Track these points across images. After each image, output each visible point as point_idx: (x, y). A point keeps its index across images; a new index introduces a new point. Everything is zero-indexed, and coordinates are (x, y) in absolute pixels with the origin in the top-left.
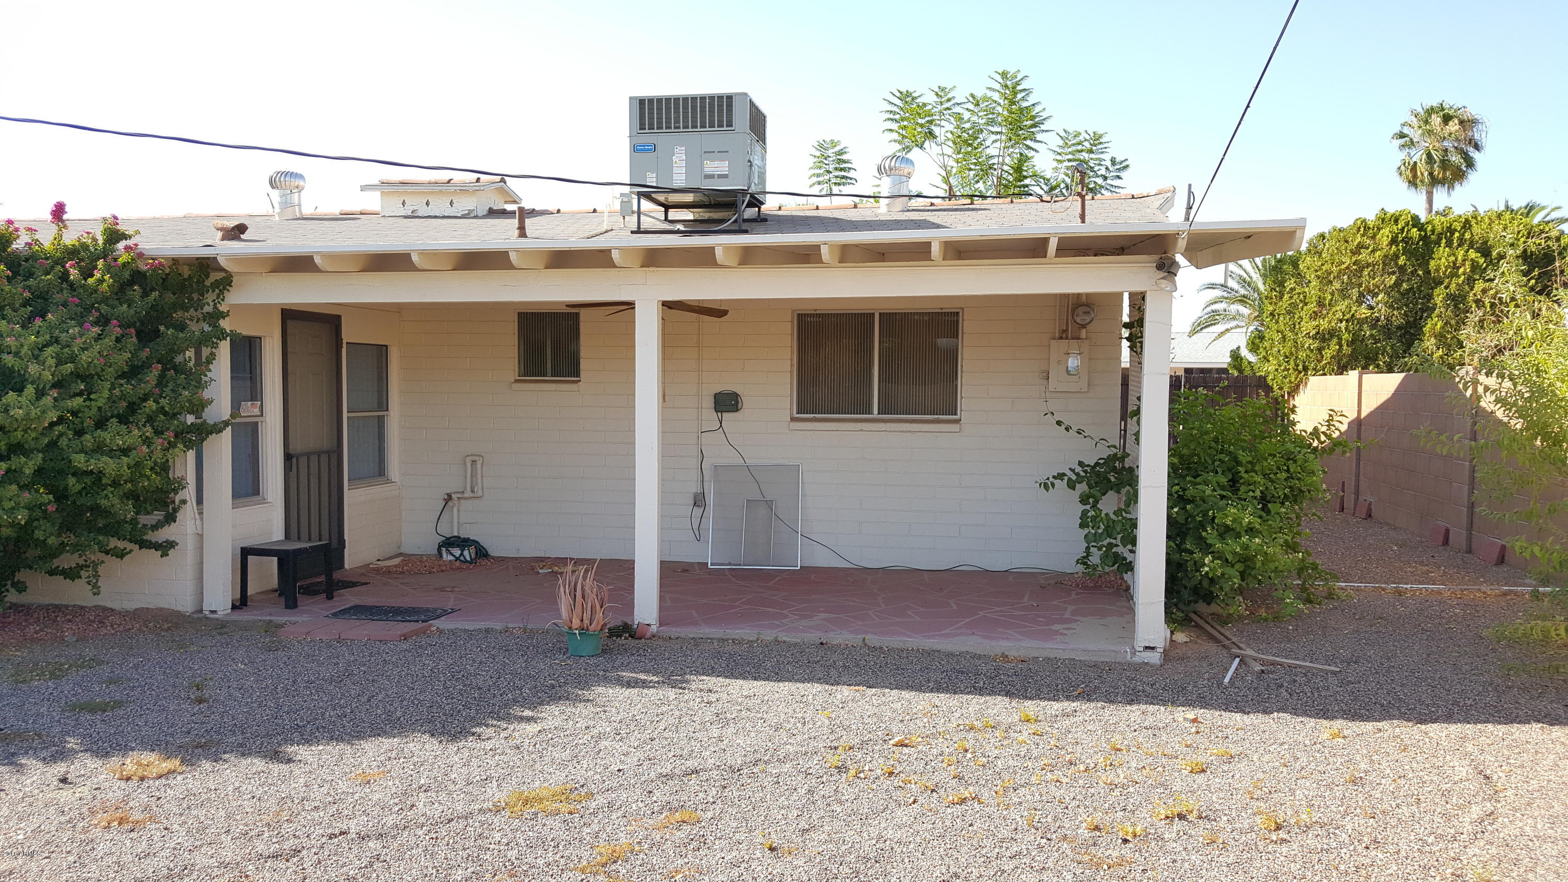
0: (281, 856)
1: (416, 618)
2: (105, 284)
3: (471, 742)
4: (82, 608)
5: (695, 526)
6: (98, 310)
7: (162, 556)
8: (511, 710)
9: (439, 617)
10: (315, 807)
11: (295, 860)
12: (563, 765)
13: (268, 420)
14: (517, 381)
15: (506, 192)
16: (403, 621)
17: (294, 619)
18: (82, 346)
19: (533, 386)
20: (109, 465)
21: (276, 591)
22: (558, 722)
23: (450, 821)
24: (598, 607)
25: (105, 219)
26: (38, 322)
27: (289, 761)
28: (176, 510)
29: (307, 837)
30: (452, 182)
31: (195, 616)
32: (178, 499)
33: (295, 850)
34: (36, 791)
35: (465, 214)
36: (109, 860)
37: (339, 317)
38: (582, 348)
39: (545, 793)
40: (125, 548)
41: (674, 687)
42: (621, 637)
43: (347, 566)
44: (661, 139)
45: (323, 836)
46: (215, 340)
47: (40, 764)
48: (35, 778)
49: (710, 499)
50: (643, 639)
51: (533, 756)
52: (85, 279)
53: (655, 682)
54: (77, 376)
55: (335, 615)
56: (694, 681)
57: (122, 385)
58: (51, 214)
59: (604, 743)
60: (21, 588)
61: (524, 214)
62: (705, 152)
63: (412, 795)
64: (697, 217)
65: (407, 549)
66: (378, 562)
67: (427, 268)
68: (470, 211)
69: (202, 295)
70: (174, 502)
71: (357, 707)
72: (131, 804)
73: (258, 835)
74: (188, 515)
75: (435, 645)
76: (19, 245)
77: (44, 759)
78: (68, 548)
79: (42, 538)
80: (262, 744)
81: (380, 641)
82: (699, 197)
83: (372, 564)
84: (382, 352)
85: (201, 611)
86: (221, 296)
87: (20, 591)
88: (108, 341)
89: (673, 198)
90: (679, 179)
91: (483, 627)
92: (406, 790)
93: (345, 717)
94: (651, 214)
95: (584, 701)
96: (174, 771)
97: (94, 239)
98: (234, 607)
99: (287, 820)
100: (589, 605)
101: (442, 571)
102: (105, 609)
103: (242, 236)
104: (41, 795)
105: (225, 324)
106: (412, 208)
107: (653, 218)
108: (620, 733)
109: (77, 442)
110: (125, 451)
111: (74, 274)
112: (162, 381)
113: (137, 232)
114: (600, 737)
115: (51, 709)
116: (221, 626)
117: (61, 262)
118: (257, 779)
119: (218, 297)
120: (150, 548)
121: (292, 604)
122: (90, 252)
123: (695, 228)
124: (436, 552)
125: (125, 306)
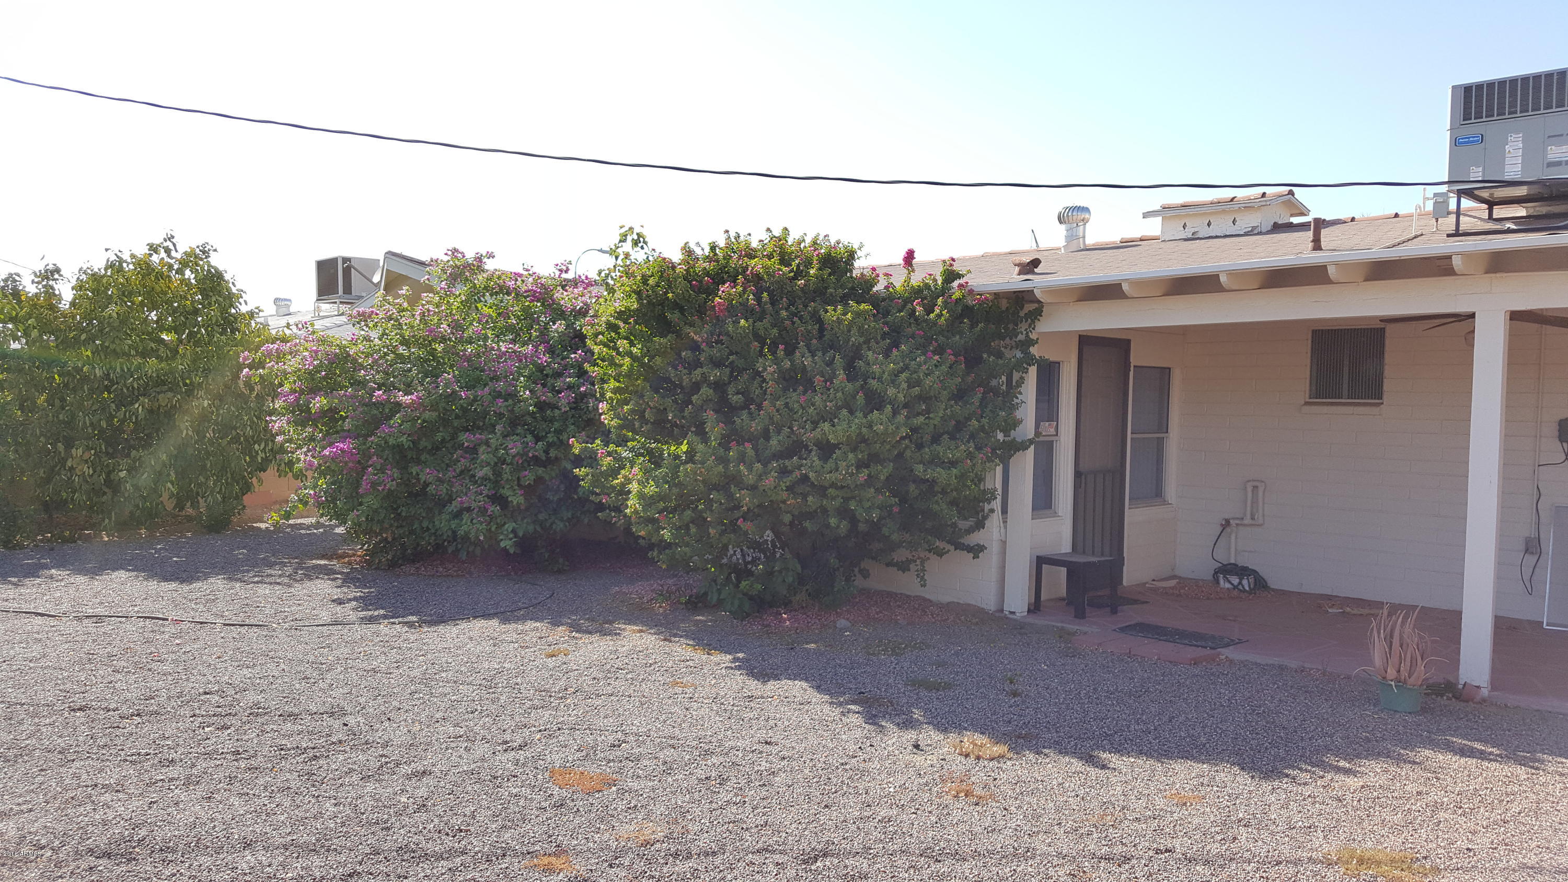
0: (1113, 859)
1: (1203, 643)
2: (943, 318)
3: (1285, 784)
4: (908, 596)
5: (1526, 578)
6: (936, 340)
7: (974, 558)
8: (1325, 758)
9: (1227, 645)
10: (1136, 818)
11: (1127, 867)
12: (1396, 829)
13: (1062, 439)
14: (1307, 403)
15: (1293, 204)
16: (1191, 645)
17: (1085, 629)
18: (926, 372)
19: (1325, 409)
20: (941, 475)
21: (1062, 599)
22: (1383, 780)
23: (1279, 863)
24: (1419, 659)
25: (944, 261)
26: (895, 352)
27: (1104, 767)
28: (985, 518)
29: (1134, 846)
30: (1235, 200)
31: (997, 614)
32: (987, 507)
33: (1125, 857)
34: (897, 752)
35: (1248, 232)
36: (962, 828)
37: (1129, 341)
38: (1386, 367)
39: (1381, 856)
40: (944, 549)
41: (1524, 765)
42: (1442, 697)
43: (1125, 583)
44: (1490, 128)
45: (1149, 849)
46: (1025, 366)
47: (895, 729)
48: (894, 740)
49: (1549, 546)
50: (1471, 703)
51: (1359, 812)
52: (928, 315)
53: (1497, 755)
54: (921, 398)
55: (1122, 630)
56: (1549, 762)
57: (952, 406)
58: (904, 260)
59: (1442, 815)
60: (865, 574)
61: (1320, 224)
62: (1549, 137)
63: (1232, 828)
64: (1531, 212)
65: (1180, 572)
66: (1153, 582)
67: (1234, 288)
68: (1254, 228)
69: (1017, 325)
70: (983, 510)
71: (1159, 725)
72: (973, 779)
73: (1088, 834)
74: (994, 521)
75: (1227, 675)
76: (879, 287)
77: (898, 725)
78: (904, 544)
79: (887, 534)
80: (1076, 745)
81: (1171, 662)
82: (1535, 190)
83: (1147, 583)
84: (1165, 373)
85: (1002, 611)
86: (1032, 326)
87: (865, 577)
88: (944, 368)
89: (1500, 193)
90: (1513, 169)
91: (1276, 663)
92: (1226, 820)
93: (1150, 733)
94: (1469, 213)
95: (1410, 762)
96: (1003, 756)
97: (935, 280)
98: (1029, 611)
99: (1112, 825)
100: (1409, 656)
101: (1221, 598)
102: (925, 600)
103: (1036, 270)
104: (901, 755)
105: (1034, 350)
106: (1193, 230)
107: (1475, 217)
108: (1461, 807)
109: (918, 454)
110: (953, 464)
111: (919, 310)
112: (983, 403)
113: (969, 272)
114: (1436, 807)
115: (897, 682)
116: (1018, 628)
117: (907, 301)
118: (1077, 779)
119: (1030, 326)
120: (963, 550)
121: (1080, 615)
122: (932, 291)
123: (1527, 225)
124: (1211, 578)
125: (958, 337)
